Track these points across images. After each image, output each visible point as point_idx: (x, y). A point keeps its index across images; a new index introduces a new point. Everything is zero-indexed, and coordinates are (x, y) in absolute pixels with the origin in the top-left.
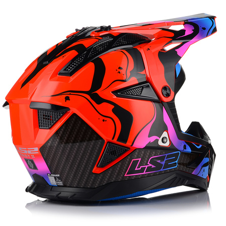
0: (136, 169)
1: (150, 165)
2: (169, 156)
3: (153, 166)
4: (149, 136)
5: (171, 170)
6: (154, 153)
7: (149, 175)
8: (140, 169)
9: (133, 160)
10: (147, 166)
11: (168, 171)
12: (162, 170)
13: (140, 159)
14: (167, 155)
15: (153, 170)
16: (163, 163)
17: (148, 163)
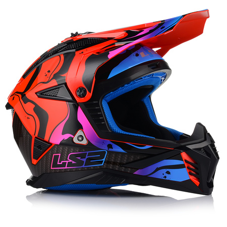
0: (58, 163)
1: (70, 161)
2: (90, 154)
3: (73, 162)
4: (63, 133)
5: (96, 168)
6: (72, 149)
7: (71, 171)
8: (61, 163)
9: (54, 155)
10: (67, 162)
11: (92, 168)
12: (83, 166)
13: (60, 154)
14: (88, 152)
15: (73, 165)
16: (84, 160)
17: (68, 159)
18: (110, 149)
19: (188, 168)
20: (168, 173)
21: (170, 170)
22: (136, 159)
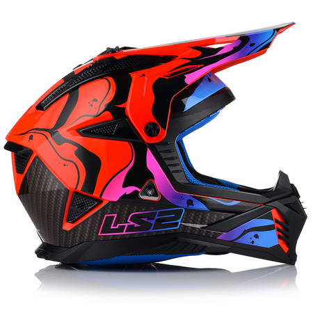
0: (112, 227)
1: (132, 223)
2: (160, 214)
3: (136, 225)
4: (124, 186)
6: (135, 207)
7: (132, 237)
8: (117, 227)
9: (106, 216)
10: (127, 225)
12: (151, 230)
13: (116, 215)
14: (158, 211)
15: (136, 229)
16: (153, 222)
17: (128, 221)
18: (190, 207)
19: (278, 230)
20: (256, 236)
21: (259, 233)
22: (220, 219)
